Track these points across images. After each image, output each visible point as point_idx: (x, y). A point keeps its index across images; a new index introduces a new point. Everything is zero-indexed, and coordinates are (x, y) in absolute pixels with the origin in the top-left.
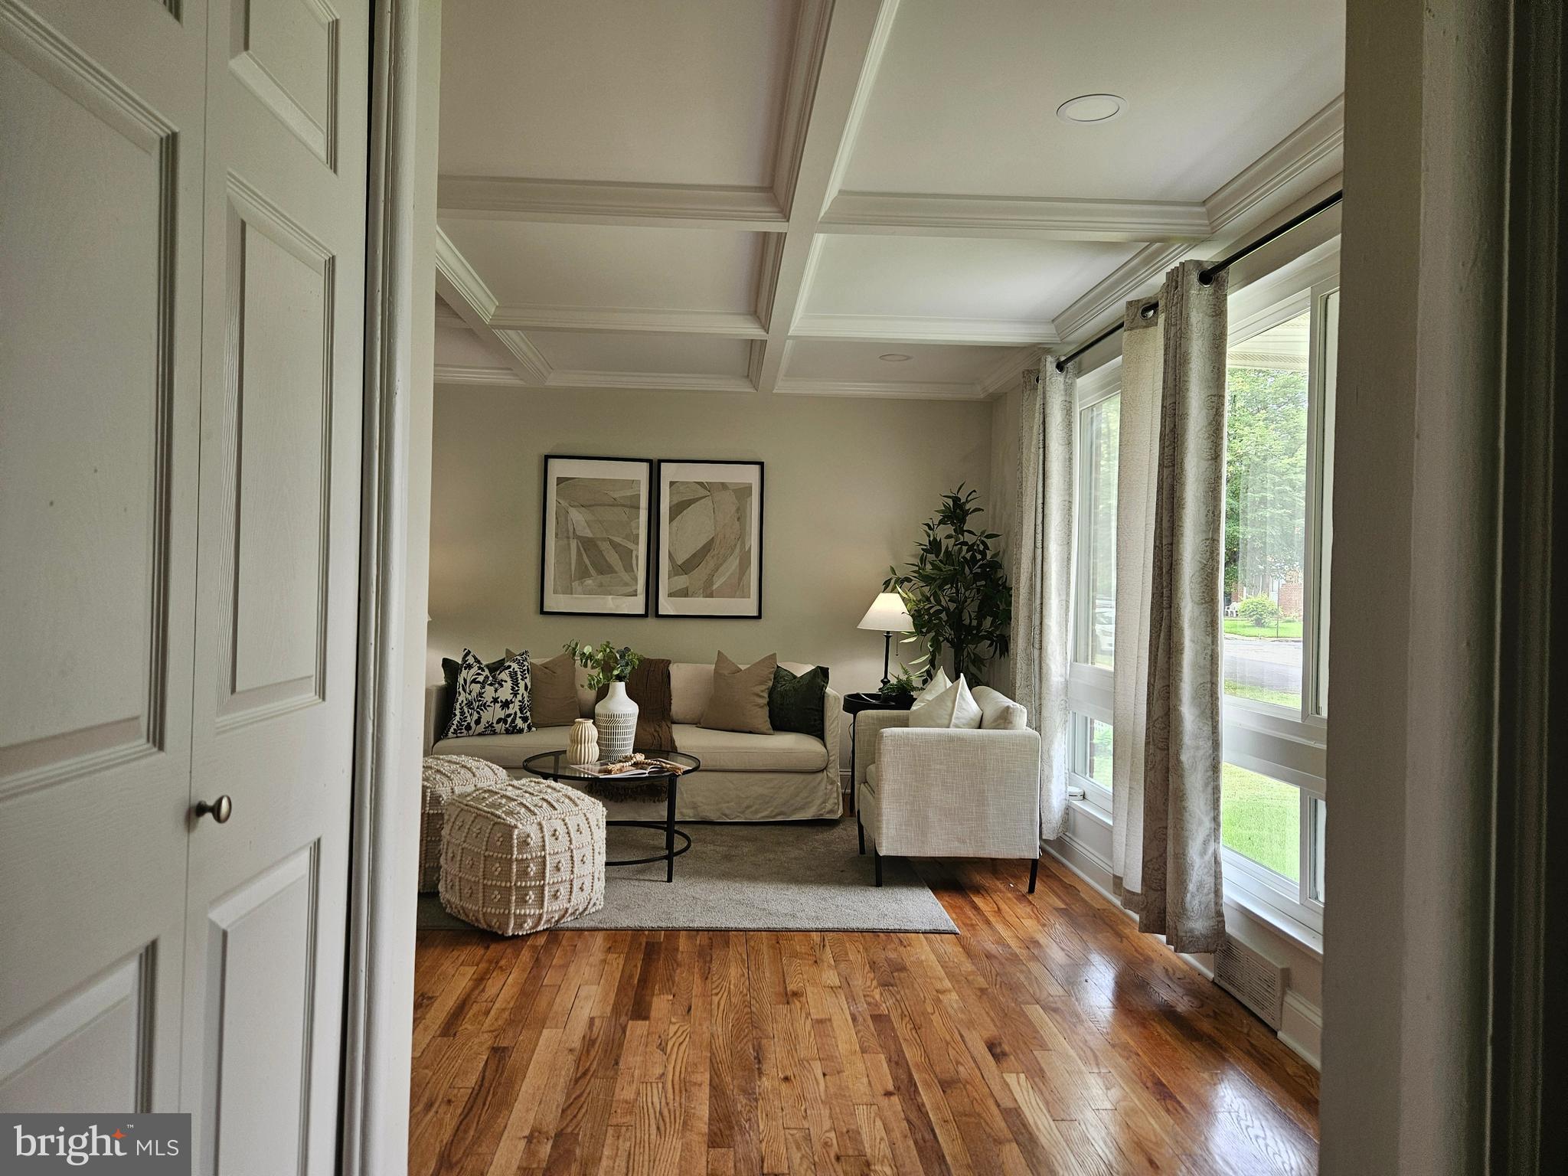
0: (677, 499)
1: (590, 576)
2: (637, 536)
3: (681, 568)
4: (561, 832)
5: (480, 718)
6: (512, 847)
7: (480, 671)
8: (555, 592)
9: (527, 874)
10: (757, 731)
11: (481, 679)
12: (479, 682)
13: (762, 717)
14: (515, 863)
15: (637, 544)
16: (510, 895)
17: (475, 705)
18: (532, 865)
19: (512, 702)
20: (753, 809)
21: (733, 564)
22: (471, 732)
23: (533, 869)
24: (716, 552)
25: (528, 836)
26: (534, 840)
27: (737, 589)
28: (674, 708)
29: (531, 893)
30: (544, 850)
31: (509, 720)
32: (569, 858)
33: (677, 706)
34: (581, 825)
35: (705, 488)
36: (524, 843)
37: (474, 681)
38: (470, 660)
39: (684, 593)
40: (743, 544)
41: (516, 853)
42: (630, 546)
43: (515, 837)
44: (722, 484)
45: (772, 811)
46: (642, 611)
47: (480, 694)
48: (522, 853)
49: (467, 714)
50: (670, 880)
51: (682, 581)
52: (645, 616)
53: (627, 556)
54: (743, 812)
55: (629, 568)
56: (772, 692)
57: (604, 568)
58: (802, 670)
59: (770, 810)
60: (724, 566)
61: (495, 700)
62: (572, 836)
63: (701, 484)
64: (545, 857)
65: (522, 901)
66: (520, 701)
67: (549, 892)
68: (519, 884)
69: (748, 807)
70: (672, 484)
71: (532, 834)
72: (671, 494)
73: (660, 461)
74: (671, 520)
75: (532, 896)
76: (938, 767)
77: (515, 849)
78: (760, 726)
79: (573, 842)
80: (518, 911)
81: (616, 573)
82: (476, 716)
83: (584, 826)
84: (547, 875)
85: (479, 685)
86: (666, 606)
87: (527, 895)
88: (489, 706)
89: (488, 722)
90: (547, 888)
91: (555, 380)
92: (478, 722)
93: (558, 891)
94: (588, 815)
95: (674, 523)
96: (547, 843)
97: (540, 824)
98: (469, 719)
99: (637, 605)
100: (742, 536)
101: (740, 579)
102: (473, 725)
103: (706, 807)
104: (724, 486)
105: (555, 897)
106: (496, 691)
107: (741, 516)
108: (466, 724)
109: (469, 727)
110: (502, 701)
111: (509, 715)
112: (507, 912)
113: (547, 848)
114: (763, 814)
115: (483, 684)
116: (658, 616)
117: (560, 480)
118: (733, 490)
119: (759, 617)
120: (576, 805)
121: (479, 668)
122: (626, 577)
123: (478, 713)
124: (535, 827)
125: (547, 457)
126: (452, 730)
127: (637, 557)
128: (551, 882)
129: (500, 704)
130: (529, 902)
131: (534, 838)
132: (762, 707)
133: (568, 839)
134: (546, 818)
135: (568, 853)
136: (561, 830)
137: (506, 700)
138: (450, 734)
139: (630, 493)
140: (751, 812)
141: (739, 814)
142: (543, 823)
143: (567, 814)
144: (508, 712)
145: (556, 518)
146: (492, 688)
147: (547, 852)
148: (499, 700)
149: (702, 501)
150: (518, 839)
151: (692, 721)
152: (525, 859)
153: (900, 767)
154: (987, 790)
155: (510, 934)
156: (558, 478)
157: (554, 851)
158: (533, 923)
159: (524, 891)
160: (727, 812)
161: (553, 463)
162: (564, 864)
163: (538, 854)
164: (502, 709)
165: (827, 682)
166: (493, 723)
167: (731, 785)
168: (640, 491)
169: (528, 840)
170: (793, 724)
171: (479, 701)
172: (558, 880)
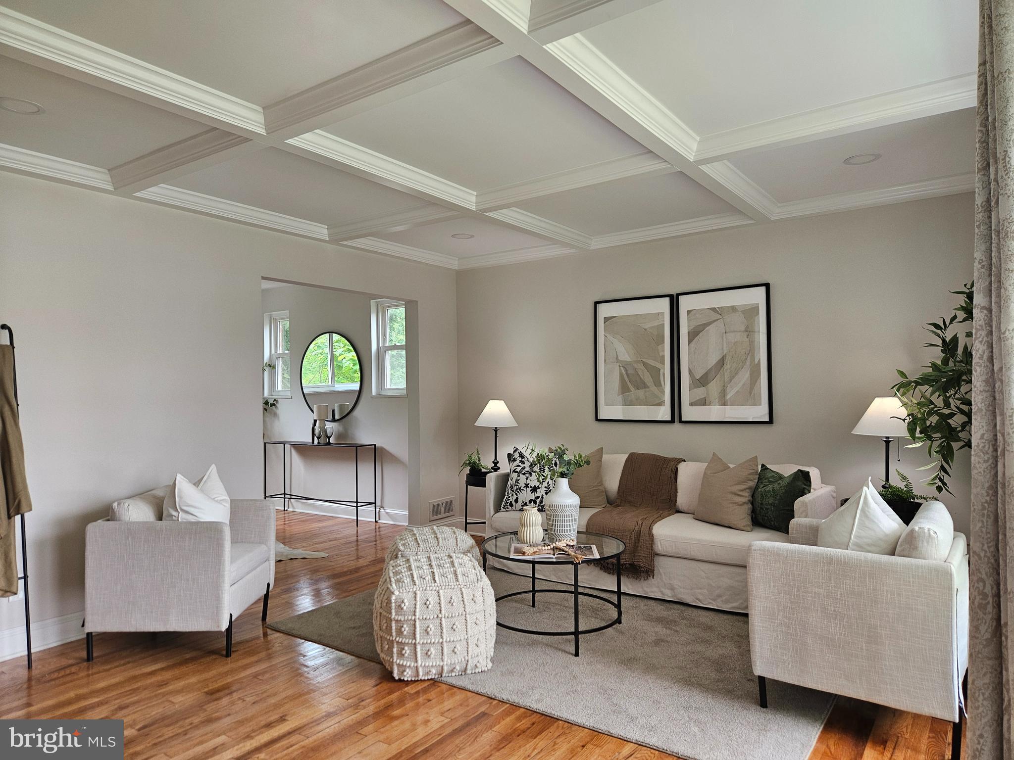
0: (694, 324)
1: (629, 391)
2: (663, 357)
3: (702, 382)
4: (432, 603)
5: (517, 498)
6: (390, 607)
7: (520, 464)
8: (606, 404)
9: (402, 633)
10: (733, 527)
11: (519, 469)
12: (517, 472)
13: (742, 514)
14: (394, 622)
15: (664, 364)
16: (393, 647)
17: (515, 488)
18: (405, 626)
19: (539, 488)
20: (724, 598)
22: (514, 508)
23: (406, 629)
24: (729, 366)
25: (403, 602)
27: (750, 398)
28: (678, 499)
29: (406, 648)
30: (415, 615)
31: (538, 501)
32: (438, 624)
33: (682, 500)
34: (453, 598)
35: (719, 313)
36: (399, 607)
37: (515, 471)
38: (516, 455)
39: (703, 402)
40: (753, 357)
41: (394, 614)
42: (658, 365)
43: (393, 601)
44: (732, 307)
45: (742, 603)
46: (669, 419)
47: (517, 481)
48: (399, 615)
49: (510, 495)
50: (577, 654)
51: (700, 392)
52: (672, 421)
53: (656, 373)
54: (714, 600)
55: (658, 384)
56: (754, 492)
57: (641, 385)
58: (787, 470)
59: (740, 601)
60: (736, 378)
61: (527, 486)
62: (442, 606)
63: (713, 309)
64: (415, 621)
65: (401, 655)
66: (546, 487)
67: (421, 650)
68: (398, 639)
69: (719, 596)
70: (689, 312)
71: (406, 601)
72: (689, 320)
73: (678, 295)
74: (690, 341)
75: (407, 651)
77: (393, 611)
78: (735, 523)
79: (443, 612)
80: (398, 661)
81: (648, 387)
82: (515, 497)
83: (456, 599)
84: (418, 636)
85: (517, 474)
86: (689, 414)
87: (403, 649)
88: (523, 490)
89: (523, 502)
90: (419, 648)
91: (597, 243)
92: (516, 501)
93: (429, 650)
94: (463, 589)
95: (693, 344)
96: (418, 610)
97: (415, 593)
98: (511, 498)
99: (664, 413)
100: (752, 350)
101: (752, 389)
102: (513, 503)
103: (682, 590)
104: (733, 309)
105: (427, 654)
106: (527, 479)
107: (750, 334)
108: (509, 502)
109: (511, 505)
110: (531, 487)
111: (537, 498)
112: (391, 660)
113: (417, 614)
114: (734, 605)
115: (519, 473)
116: (681, 421)
117: (606, 319)
118: (741, 311)
119: (771, 421)
120: (457, 580)
121: (521, 461)
122: (654, 389)
123: (516, 494)
124: (411, 595)
125: (596, 303)
126: (502, 506)
127: (664, 374)
128: (421, 642)
129: (530, 489)
130: (406, 655)
131: (407, 604)
132: (741, 505)
133: (439, 608)
134: (421, 589)
135: (438, 621)
136: (432, 601)
137: (535, 486)
138: (502, 509)
139: (656, 323)
140: (722, 601)
141: (711, 601)
142: (418, 592)
143: (444, 587)
144: (536, 495)
145: (605, 349)
146: (525, 477)
147: (417, 617)
148: (529, 486)
149: (715, 323)
150: (395, 603)
151: (692, 512)
152: (400, 620)
153: (772, 584)
154: (880, 626)
155: (397, 678)
156: (605, 318)
157: (425, 617)
158: (412, 672)
159: (401, 646)
160: (701, 597)
161: (601, 307)
162: (433, 629)
163: (410, 618)
164: (532, 493)
165: (810, 486)
166: (526, 503)
167: (703, 573)
168: (664, 321)
169: (403, 605)
170: (772, 523)
171: (517, 485)
172: (429, 641)
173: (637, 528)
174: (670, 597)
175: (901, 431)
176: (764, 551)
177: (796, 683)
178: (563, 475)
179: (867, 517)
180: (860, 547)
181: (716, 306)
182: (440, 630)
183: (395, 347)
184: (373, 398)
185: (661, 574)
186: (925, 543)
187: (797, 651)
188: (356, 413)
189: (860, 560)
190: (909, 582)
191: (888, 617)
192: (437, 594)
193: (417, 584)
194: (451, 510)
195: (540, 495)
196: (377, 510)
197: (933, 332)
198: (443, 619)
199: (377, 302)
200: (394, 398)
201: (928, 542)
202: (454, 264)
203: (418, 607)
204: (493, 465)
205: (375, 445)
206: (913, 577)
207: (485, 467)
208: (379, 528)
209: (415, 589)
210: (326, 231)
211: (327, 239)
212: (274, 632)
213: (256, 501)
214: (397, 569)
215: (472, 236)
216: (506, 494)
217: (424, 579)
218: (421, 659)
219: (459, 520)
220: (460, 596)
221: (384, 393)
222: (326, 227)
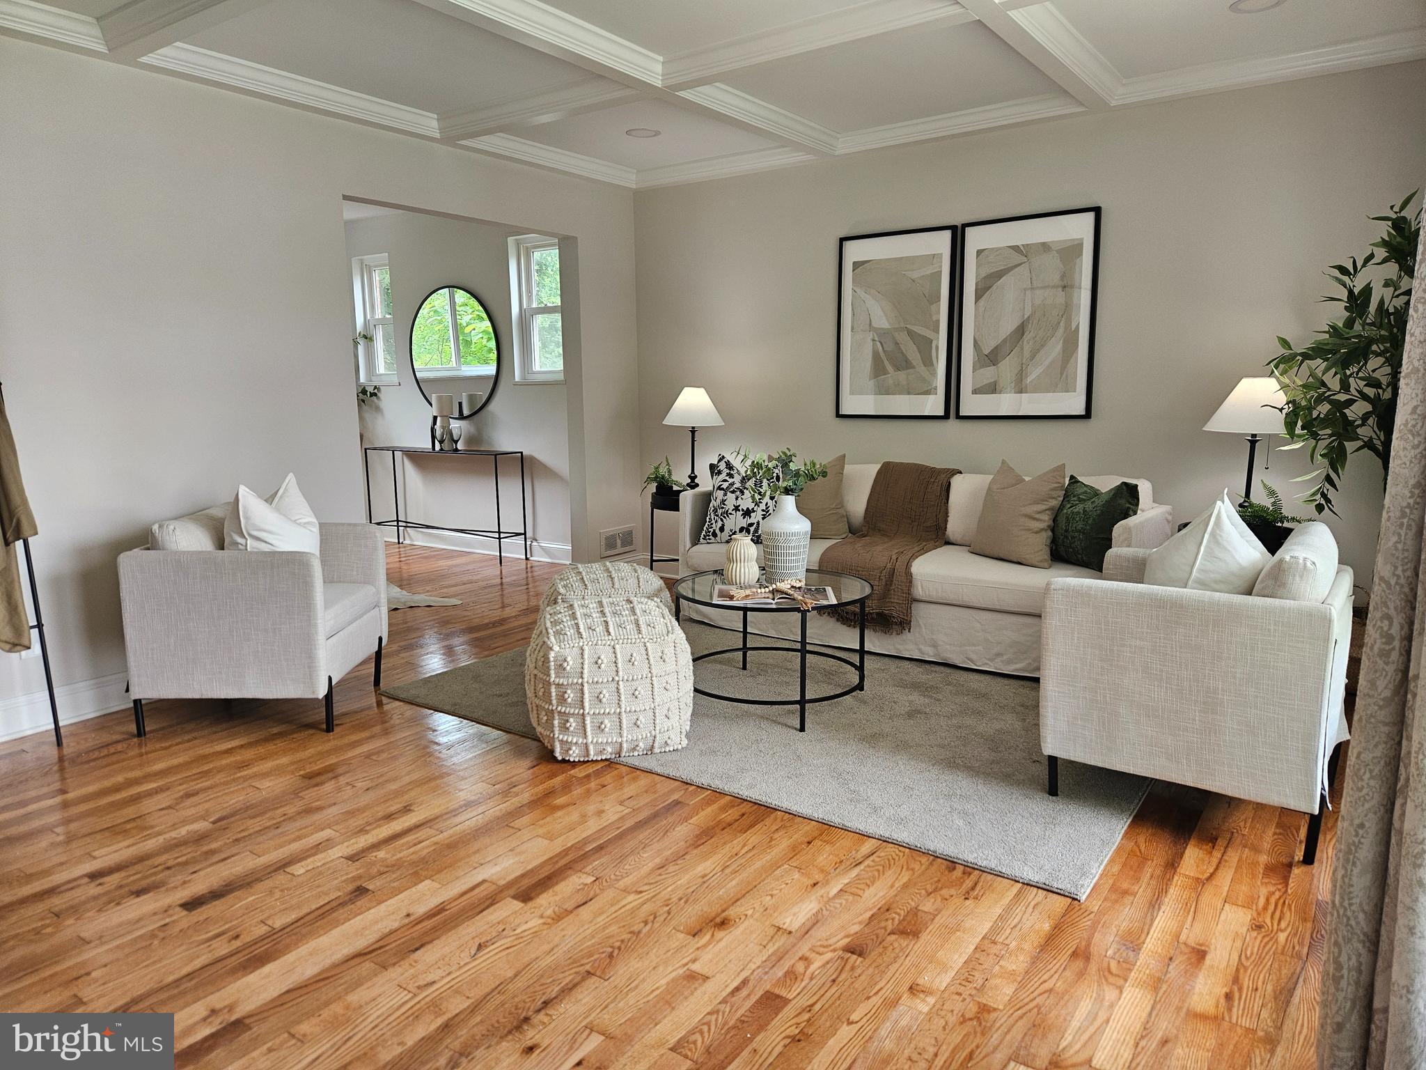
0: (986, 270)
1: (885, 372)
2: (938, 321)
3: (991, 358)
4: (605, 661)
5: (723, 525)
6: (548, 668)
7: (727, 478)
8: (852, 393)
9: (565, 700)
10: (1024, 562)
11: (725, 485)
12: (723, 489)
13: (1039, 544)
14: (553, 687)
15: (938, 332)
16: (553, 719)
17: (720, 511)
18: (569, 692)
19: (754, 511)
20: (1005, 657)
21: (1055, 349)
22: (718, 538)
23: (571, 695)
24: (1032, 335)
25: (565, 660)
26: (571, 664)
27: (1060, 382)
28: (949, 526)
29: (571, 720)
30: (582, 677)
31: (752, 529)
32: (614, 689)
33: (956, 525)
34: (634, 655)
35: (1023, 255)
36: (561, 667)
37: (720, 488)
38: (722, 466)
39: (992, 389)
40: (1069, 321)
41: (553, 676)
42: (928, 333)
43: (552, 659)
44: (1044, 244)
46: (941, 413)
47: (723, 502)
48: (560, 677)
49: (713, 521)
50: (802, 729)
51: (988, 374)
52: (946, 416)
53: (925, 346)
54: (992, 660)
55: (929, 362)
56: (1057, 514)
57: (903, 364)
58: (1106, 483)
60: (1042, 352)
61: (737, 508)
62: (620, 665)
63: (1015, 248)
64: (582, 685)
65: (564, 728)
66: (763, 510)
67: (592, 722)
68: (559, 708)
69: (999, 655)
70: (979, 252)
71: (569, 659)
72: (979, 265)
73: (965, 226)
74: (978, 297)
75: (573, 723)
76: (1138, 642)
77: (552, 672)
78: (1027, 556)
79: (621, 673)
80: (561, 737)
81: (914, 367)
82: (720, 523)
83: (638, 657)
84: (587, 704)
85: (723, 492)
86: (971, 404)
87: (567, 721)
88: (731, 514)
89: (731, 531)
90: (588, 720)
91: (847, 145)
92: (722, 529)
93: (602, 723)
94: (648, 644)
95: (982, 302)
96: (586, 671)
97: (582, 649)
98: (714, 526)
99: (934, 404)
100: (1068, 309)
101: (1063, 368)
102: (718, 532)
104: (1045, 247)
105: (600, 728)
106: (737, 499)
107: (1067, 286)
108: (712, 530)
109: (715, 535)
110: (743, 510)
111: (751, 525)
112: (552, 735)
113: (585, 676)
114: (1018, 666)
115: (725, 490)
116: (958, 417)
117: (856, 265)
118: (1057, 251)
119: (1087, 416)
120: (640, 632)
121: (729, 474)
122: (922, 369)
123: (722, 520)
124: (576, 651)
125: (842, 240)
126: (702, 536)
127: (937, 348)
128: (592, 712)
129: (741, 512)
130: (572, 729)
131: (571, 663)
132: (1037, 533)
133: (615, 669)
134: (590, 643)
135: (614, 685)
136: (606, 658)
137: (748, 508)
138: (701, 540)
139: (929, 271)
140: (1002, 661)
141: (987, 662)
142: (586, 648)
143: (621, 641)
144: (750, 521)
145: (853, 310)
146: (734, 496)
147: (586, 680)
148: (740, 508)
149: (1016, 269)
150: (554, 661)
151: (967, 543)
152: (562, 684)
153: (1076, 635)
154: (1223, 689)
155: (560, 758)
156: (854, 263)
157: (596, 680)
158: (580, 751)
159: (565, 717)
160: (974, 657)
161: (849, 246)
162: (607, 695)
163: (575, 681)
164: (744, 518)
165: (1137, 505)
166: (735, 532)
167: (978, 625)
168: (941, 267)
169: (565, 664)
170: (1080, 556)
171: (723, 508)
172: (602, 712)
173: (889, 566)
174: (929, 656)
175: (1275, 425)
176: (1067, 590)
177: (1100, 765)
178: (787, 491)
179: (1218, 543)
180: (1203, 585)
181: (1019, 243)
182: (617, 698)
183: (546, 310)
184: (516, 384)
185: (919, 626)
186: (1297, 578)
187: (1104, 723)
188: (493, 406)
189: (1203, 601)
190: (1269, 630)
191: (1235, 677)
192: (613, 650)
193: (584, 636)
194: (631, 543)
195: (755, 521)
196: (528, 543)
197: (1337, 278)
198: (621, 683)
199: (516, 240)
200: (546, 385)
201: (1301, 577)
202: (630, 180)
203: (586, 666)
204: (690, 481)
205: (522, 453)
206: (1275, 624)
207: (677, 484)
208: (532, 567)
209: (581, 644)
210: (435, 124)
211: (438, 136)
212: (391, 700)
213: (355, 525)
214: (556, 618)
215: (657, 133)
216: (708, 520)
217: (594, 630)
218: (592, 734)
219: (642, 557)
220: (644, 652)
221: (531, 378)
222: (436, 116)
